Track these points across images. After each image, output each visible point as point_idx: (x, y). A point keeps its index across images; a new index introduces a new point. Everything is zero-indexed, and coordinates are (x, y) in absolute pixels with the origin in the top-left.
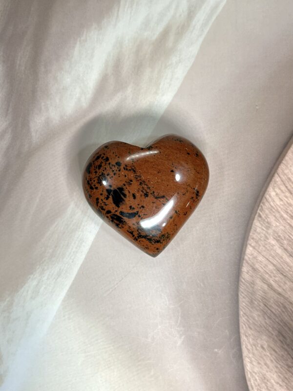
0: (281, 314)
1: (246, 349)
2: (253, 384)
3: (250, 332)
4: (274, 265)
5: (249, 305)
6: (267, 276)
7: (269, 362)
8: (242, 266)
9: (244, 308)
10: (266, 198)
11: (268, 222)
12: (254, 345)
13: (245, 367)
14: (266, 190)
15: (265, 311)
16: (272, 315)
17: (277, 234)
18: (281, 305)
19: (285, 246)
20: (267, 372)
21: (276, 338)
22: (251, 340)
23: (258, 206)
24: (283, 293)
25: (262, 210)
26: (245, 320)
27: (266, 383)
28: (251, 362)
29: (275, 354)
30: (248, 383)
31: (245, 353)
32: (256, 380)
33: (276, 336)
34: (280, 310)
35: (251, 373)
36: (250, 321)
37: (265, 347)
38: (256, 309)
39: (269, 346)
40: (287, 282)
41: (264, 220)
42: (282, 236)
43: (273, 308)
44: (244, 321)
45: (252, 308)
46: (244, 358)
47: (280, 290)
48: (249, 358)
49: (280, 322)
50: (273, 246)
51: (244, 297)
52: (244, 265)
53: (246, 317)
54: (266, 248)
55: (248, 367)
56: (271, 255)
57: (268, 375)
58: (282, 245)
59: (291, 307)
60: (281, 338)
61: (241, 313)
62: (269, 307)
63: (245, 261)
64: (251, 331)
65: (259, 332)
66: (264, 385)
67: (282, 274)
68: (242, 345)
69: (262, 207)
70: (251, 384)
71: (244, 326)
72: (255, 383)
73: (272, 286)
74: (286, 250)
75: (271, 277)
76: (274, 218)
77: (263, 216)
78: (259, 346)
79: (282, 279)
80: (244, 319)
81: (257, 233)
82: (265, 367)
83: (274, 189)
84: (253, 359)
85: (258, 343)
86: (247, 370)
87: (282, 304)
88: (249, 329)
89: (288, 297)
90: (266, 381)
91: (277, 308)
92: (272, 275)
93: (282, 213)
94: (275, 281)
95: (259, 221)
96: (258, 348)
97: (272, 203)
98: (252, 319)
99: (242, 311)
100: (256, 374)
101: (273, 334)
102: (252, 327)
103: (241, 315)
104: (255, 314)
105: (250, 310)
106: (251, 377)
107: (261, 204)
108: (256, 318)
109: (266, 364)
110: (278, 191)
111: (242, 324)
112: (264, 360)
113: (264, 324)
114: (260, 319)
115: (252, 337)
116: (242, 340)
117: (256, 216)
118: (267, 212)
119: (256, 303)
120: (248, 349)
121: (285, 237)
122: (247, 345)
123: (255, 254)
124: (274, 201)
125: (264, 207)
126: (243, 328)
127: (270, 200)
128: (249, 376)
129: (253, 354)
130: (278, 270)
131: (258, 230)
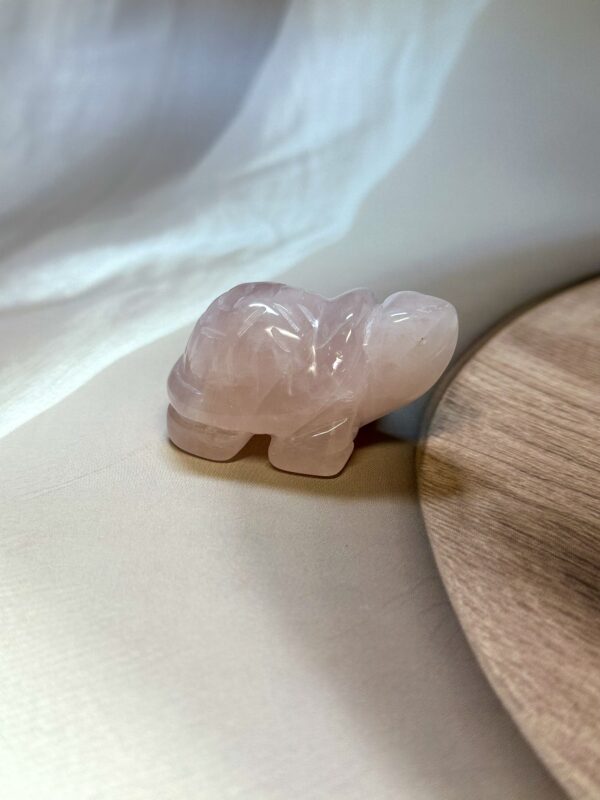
0: (563, 542)
1: (468, 610)
2: (517, 695)
3: (473, 573)
4: (508, 464)
5: (457, 523)
6: (494, 480)
7: (558, 641)
8: (422, 463)
9: (442, 528)
10: (457, 383)
11: (472, 409)
12: (495, 601)
13: (474, 649)
14: (455, 375)
15: (509, 535)
16: (534, 542)
17: (502, 423)
18: (554, 525)
19: (528, 439)
20: (561, 664)
21: (562, 586)
22: (479, 589)
23: (444, 392)
24: (551, 505)
25: (453, 395)
26: (450, 550)
27: (566, 693)
28: (494, 638)
29: (575, 623)
30: (500, 691)
31: (466, 617)
32: (524, 682)
33: (563, 584)
34: (554, 534)
35: (498, 664)
36: (466, 552)
37: (535, 605)
38: (480, 532)
39: (545, 604)
40: (557, 489)
41: (462, 408)
42: (514, 426)
43: (533, 531)
44: (447, 551)
45: (465, 528)
46: (464, 627)
47: (541, 501)
48: (484, 628)
49: (563, 556)
50: (494, 437)
51: (437, 510)
52: (425, 461)
53: (453, 544)
54: (480, 441)
55: (487, 650)
56: (493, 450)
57: (568, 671)
58: (520, 438)
59: (586, 530)
60: (583, 589)
61: (435, 537)
62: (521, 530)
63: (427, 457)
64: (475, 571)
65: (504, 575)
66: (560, 698)
67: (539, 478)
68: (452, 600)
69: (451, 392)
70: (510, 694)
71: (450, 561)
72: (522, 691)
73: (515, 494)
74: (532, 443)
75: (507, 481)
76: (486, 405)
77: (460, 403)
78: (514, 603)
79: (539, 484)
80: (445, 547)
81: (450, 421)
82: (550, 651)
83: (473, 373)
84: (500, 632)
85: (506, 597)
86: (484, 655)
87: (557, 524)
88: (466, 566)
89: (569, 512)
90: (564, 687)
91: (545, 530)
92: (509, 478)
93: (504, 399)
94: (523, 487)
95: (451, 408)
96: (511, 608)
97: (475, 389)
98: (473, 549)
99: (437, 533)
100: (520, 667)
101: (548, 579)
102: (477, 564)
103: (437, 541)
104: (481, 540)
105: (459, 531)
106: (504, 676)
107: (450, 389)
108: (485, 547)
109: (549, 645)
110: (486, 377)
111: (445, 558)
112: (539, 635)
113: (515, 559)
114: (498, 549)
115: (484, 584)
116: (450, 590)
117: (442, 403)
118: (466, 397)
119: (477, 520)
120: (474, 609)
121: (523, 429)
122: (470, 601)
123: (453, 447)
124: (478, 387)
125: (456, 392)
126: (446, 563)
127: (468, 385)
128: (497, 671)
129: (498, 621)
130: (523, 471)
131: (450, 417)
